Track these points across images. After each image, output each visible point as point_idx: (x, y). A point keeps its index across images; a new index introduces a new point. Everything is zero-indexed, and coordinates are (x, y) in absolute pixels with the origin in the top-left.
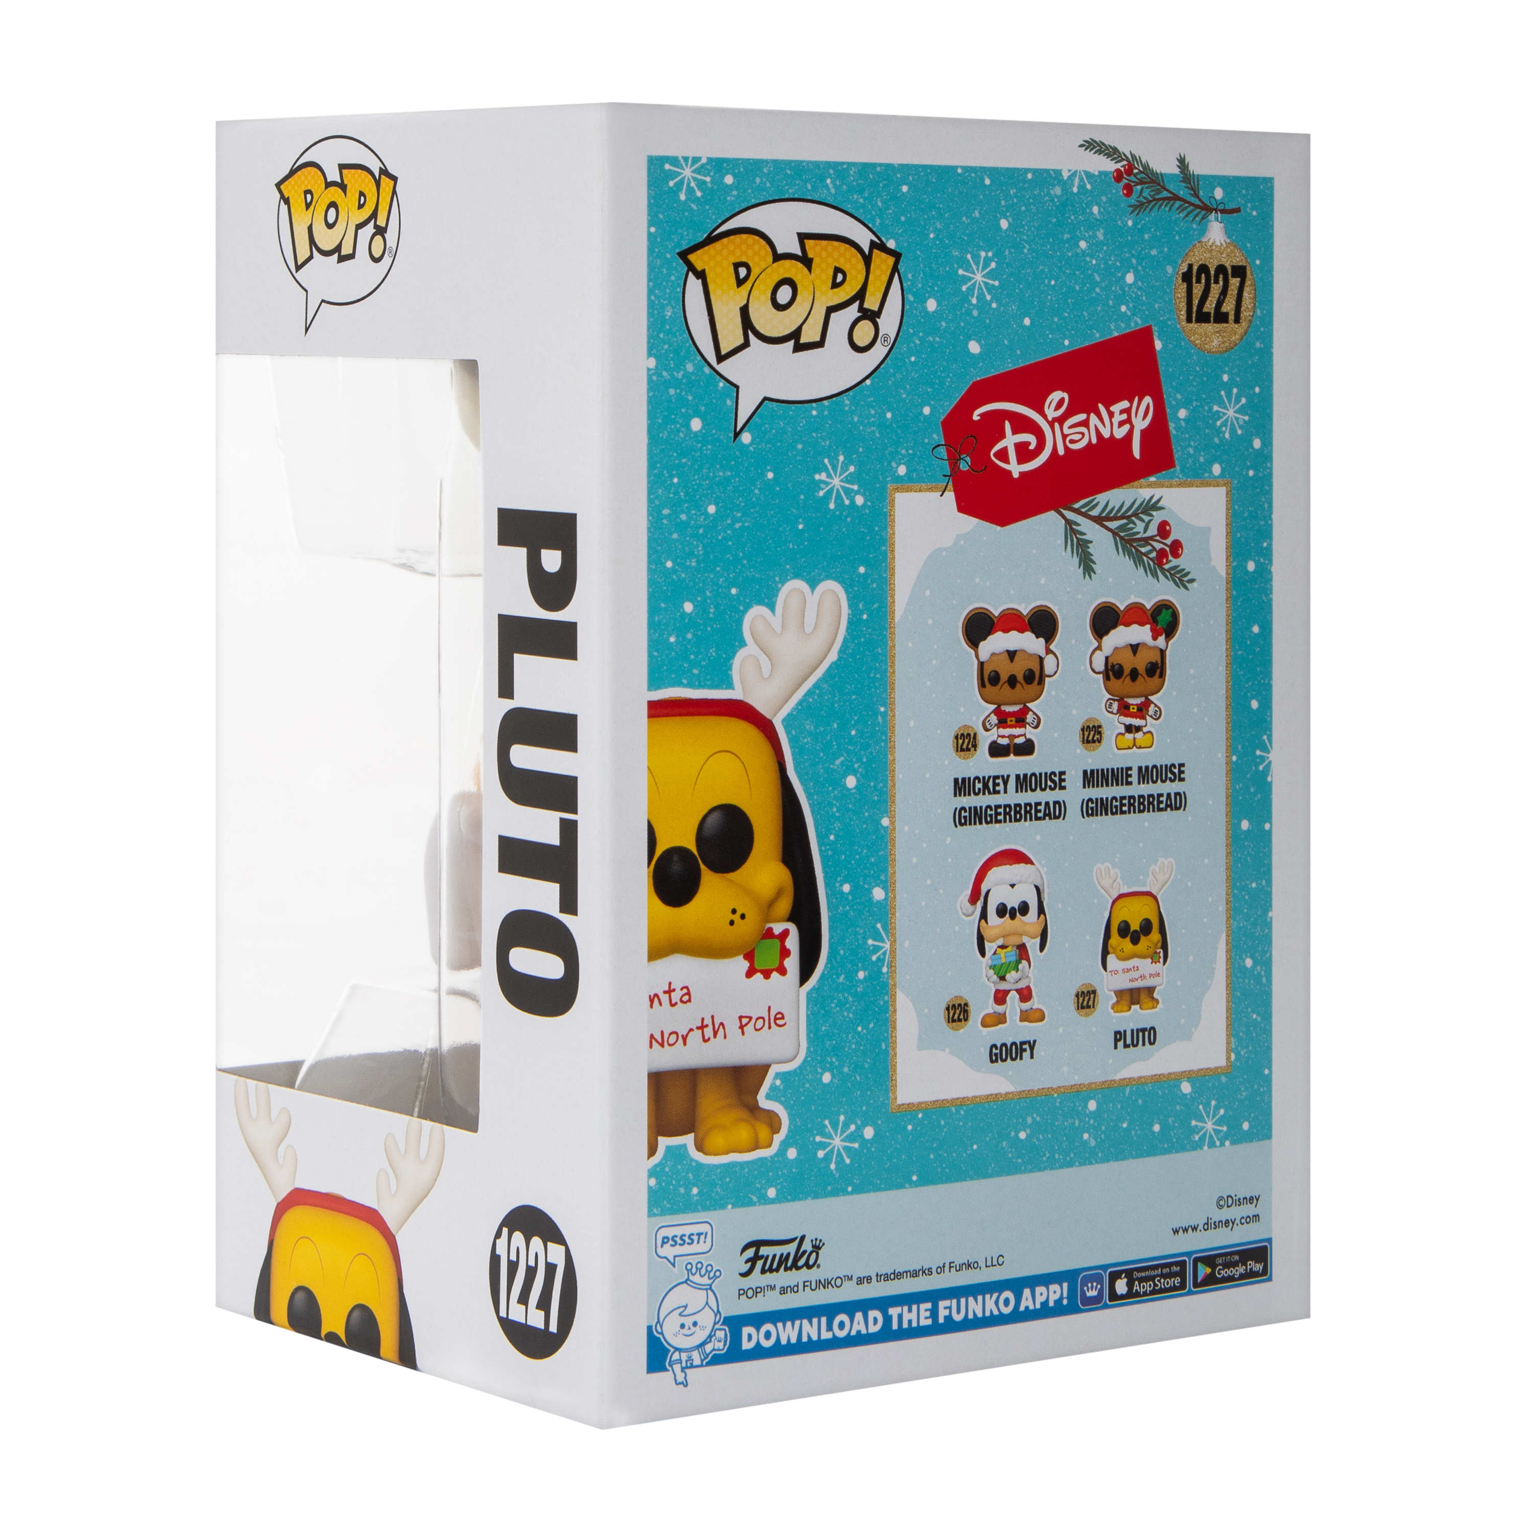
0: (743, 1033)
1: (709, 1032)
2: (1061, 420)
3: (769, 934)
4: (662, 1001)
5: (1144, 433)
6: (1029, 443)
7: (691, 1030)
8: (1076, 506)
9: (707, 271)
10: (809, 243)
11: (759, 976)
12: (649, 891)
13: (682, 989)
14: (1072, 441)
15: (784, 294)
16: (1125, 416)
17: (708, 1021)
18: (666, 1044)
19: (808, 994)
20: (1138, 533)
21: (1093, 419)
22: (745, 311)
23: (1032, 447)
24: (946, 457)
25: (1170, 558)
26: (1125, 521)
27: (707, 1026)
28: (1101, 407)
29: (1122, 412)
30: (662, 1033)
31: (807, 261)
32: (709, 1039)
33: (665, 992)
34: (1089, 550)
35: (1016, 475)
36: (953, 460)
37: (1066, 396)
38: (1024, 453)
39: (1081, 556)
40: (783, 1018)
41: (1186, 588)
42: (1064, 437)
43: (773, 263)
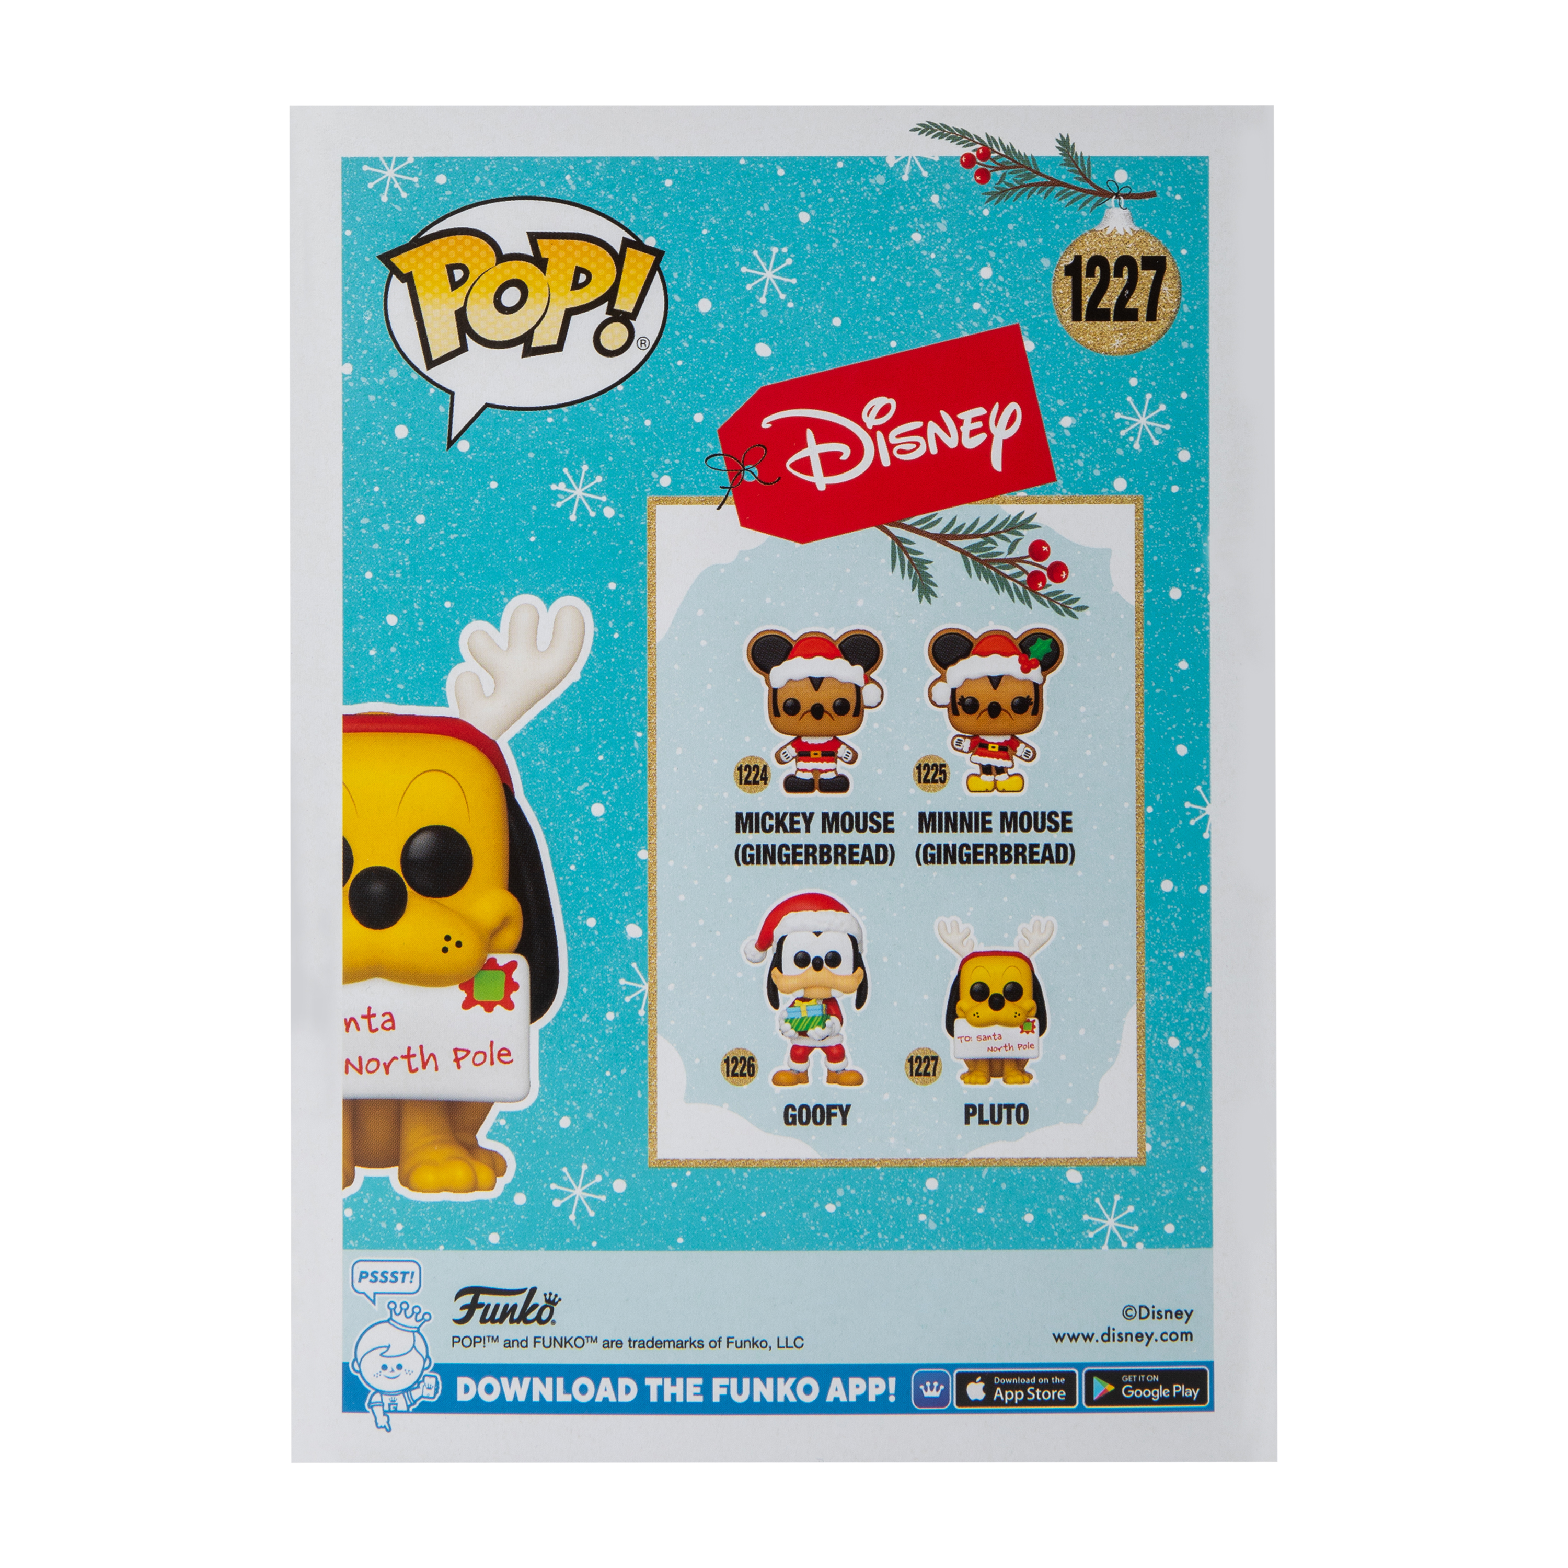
0: (459, 1067)
1: (416, 1062)
2: (886, 429)
3: (491, 965)
4: (360, 1026)
5: (1006, 443)
6: (841, 454)
7: (395, 1058)
8: (909, 522)
9: (414, 274)
10: (542, 243)
11: (478, 1008)
12: (344, 912)
13: (384, 1015)
14: (901, 452)
15: (511, 297)
16: (979, 424)
17: (415, 1050)
18: (364, 1070)
19: (541, 1031)
20: (1001, 553)
21: (933, 427)
22: (461, 315)
23: (844, 457)
24: (725, 468)
25: (1048, 581)
26: (980, 540)
27: (414, 1055)
28: (944, 415)
29: (974, 420)
30: (360, 1059)
31: (540, 262)
32: (417, 1070)
33: (363, 1017)
34: (927, 571)
35: (821, 487)
36: (735, 471)
37: (893, 403)
38: (831, 464)
39: (915, 577)
40: (509, 1054)
41: (1074, 616)
42: (890, 447)
43: (497, 264)
